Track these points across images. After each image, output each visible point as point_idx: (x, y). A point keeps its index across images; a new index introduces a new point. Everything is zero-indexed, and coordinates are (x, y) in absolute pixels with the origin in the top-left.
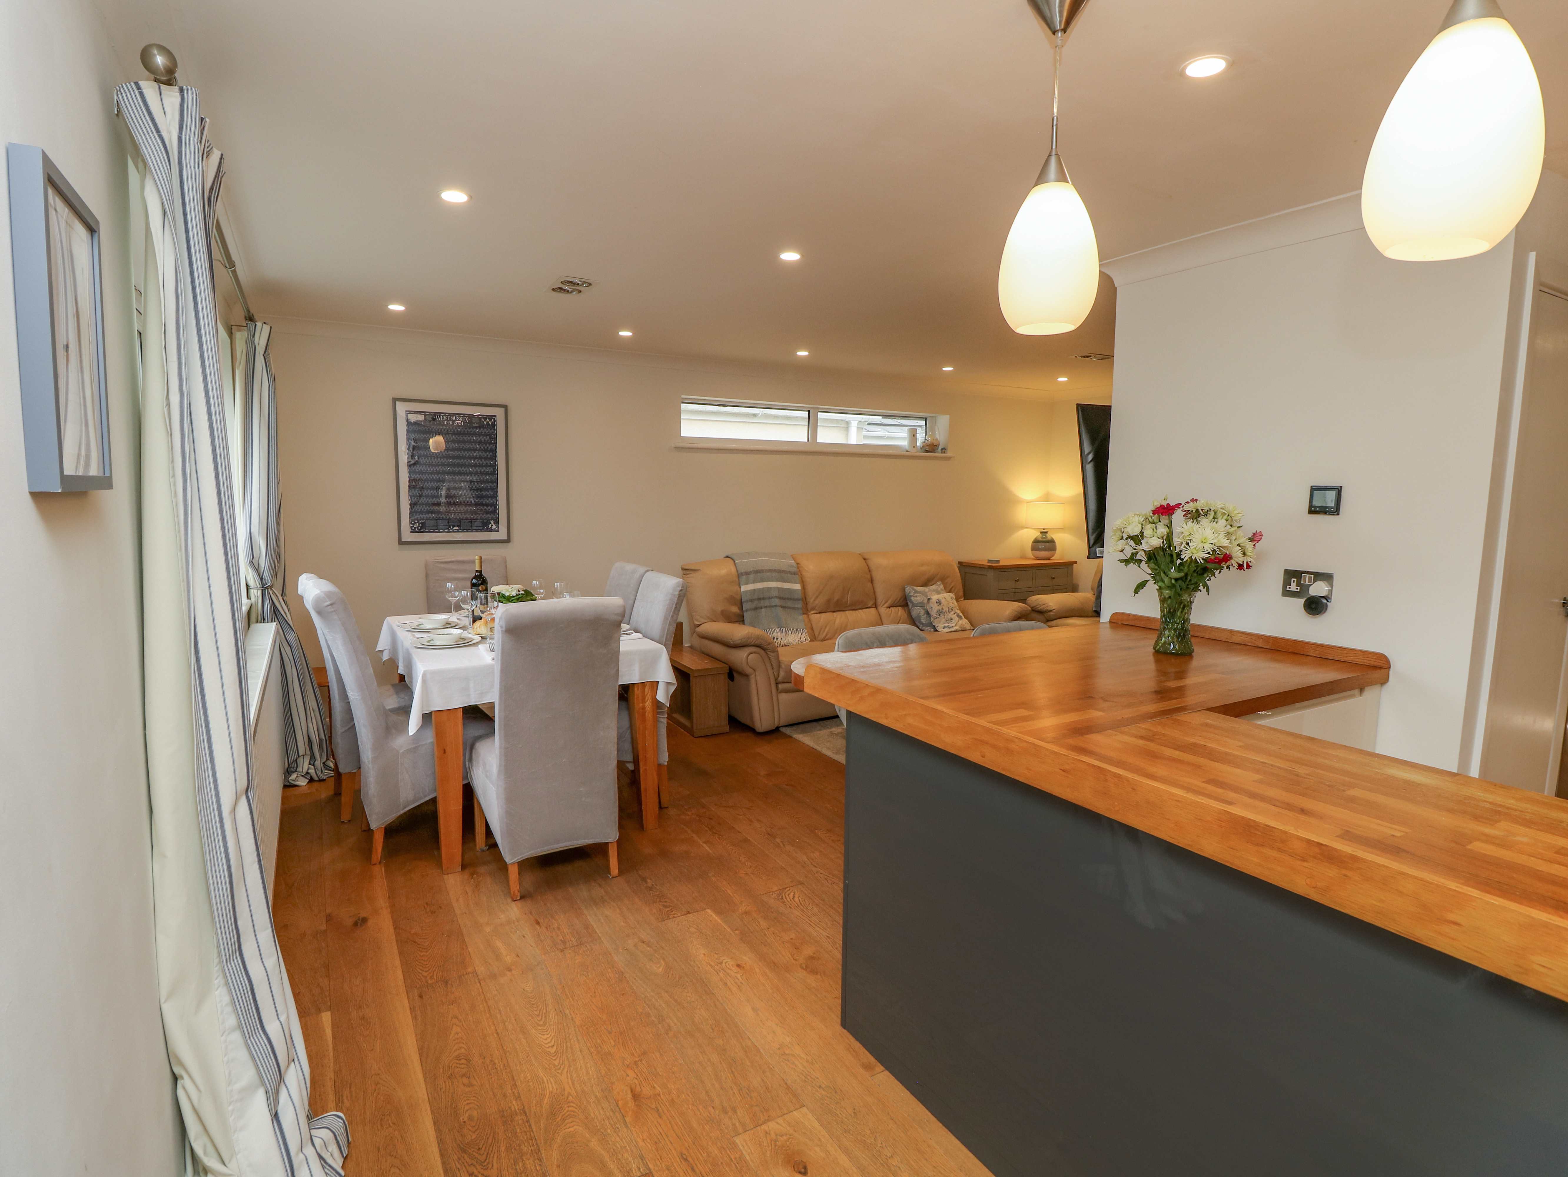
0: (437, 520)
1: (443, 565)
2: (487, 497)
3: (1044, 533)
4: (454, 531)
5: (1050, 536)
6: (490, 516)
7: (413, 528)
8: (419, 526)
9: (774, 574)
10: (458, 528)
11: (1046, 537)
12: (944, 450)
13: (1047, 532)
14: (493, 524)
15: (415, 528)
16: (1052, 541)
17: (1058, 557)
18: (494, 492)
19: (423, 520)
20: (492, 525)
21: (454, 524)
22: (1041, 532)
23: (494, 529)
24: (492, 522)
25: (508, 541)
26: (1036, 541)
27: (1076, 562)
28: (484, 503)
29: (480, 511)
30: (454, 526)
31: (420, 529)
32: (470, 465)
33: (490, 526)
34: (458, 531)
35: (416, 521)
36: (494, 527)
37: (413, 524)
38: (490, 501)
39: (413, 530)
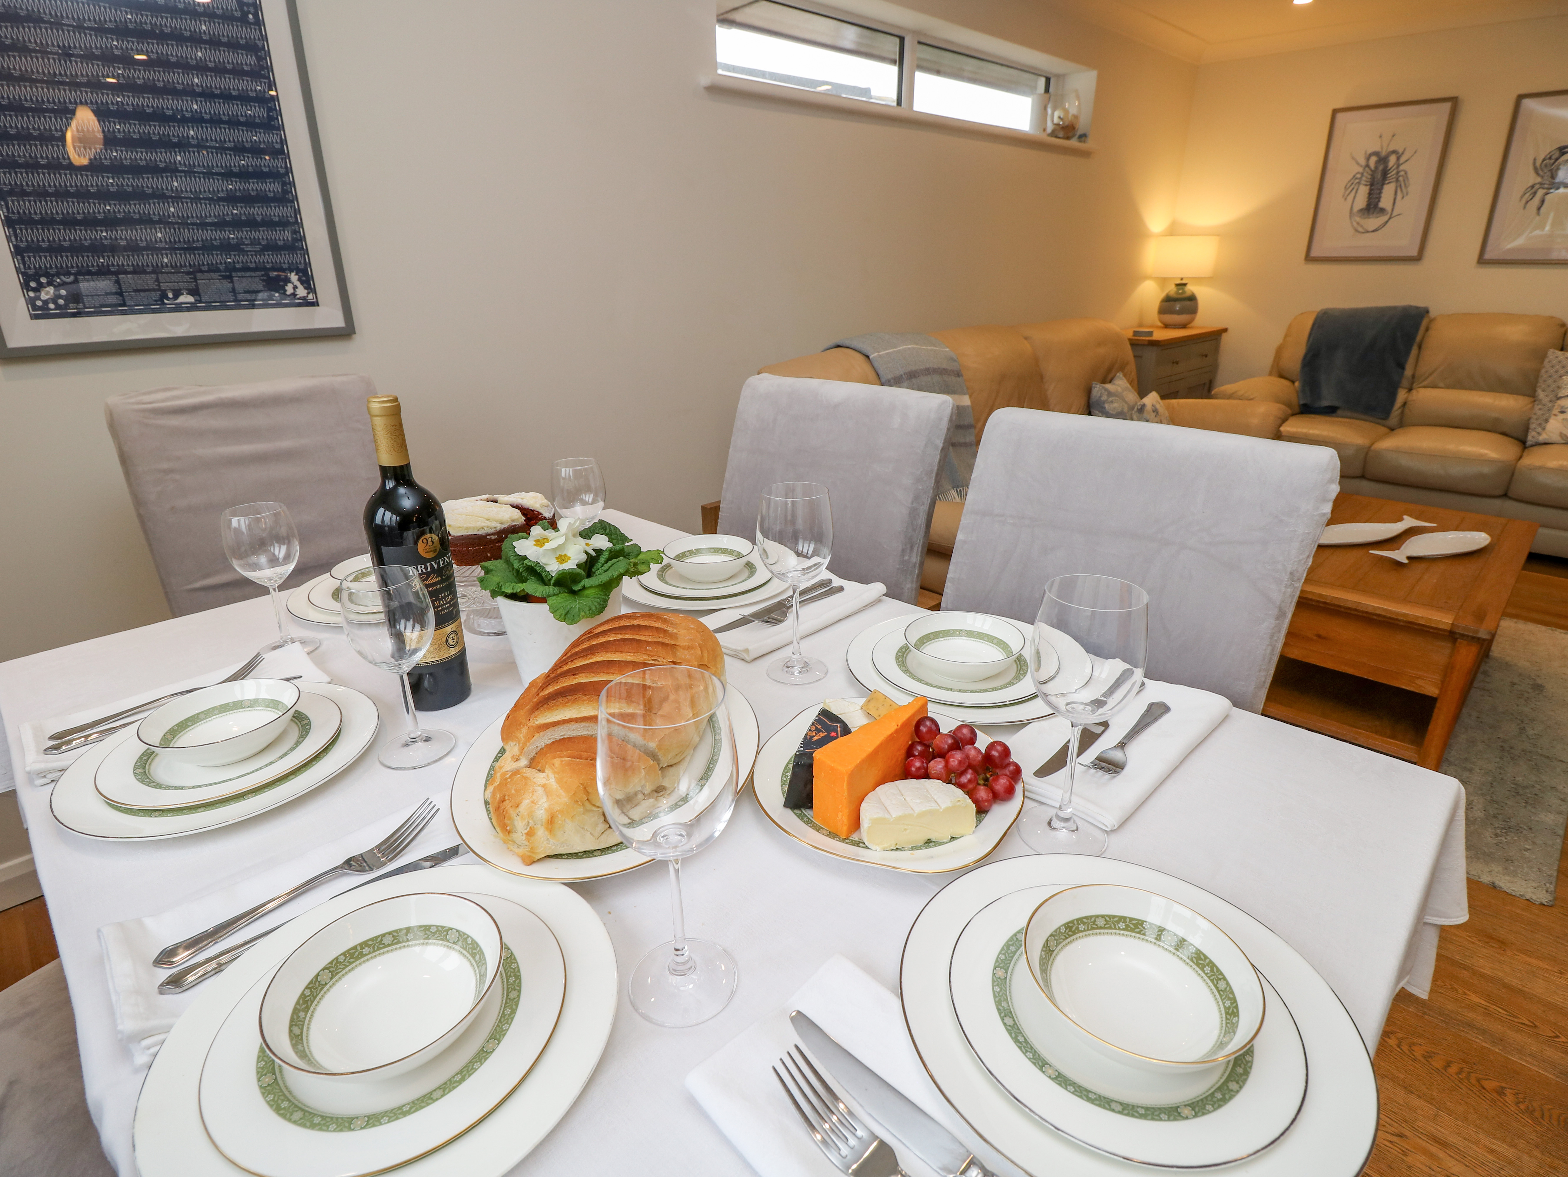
0: (116, 273)
1: (175, 421)
2: (262, 199)
3: (1181, 285)
4: (179, 308)
5: (1191, 288)
6: (283, 258)
7: (39, 303)
8: (60, 297)
9: (936, 378)
10: (191, 299)
11: (1184, 292)
12: (1083, 137)
13: (1185, 285)
14: (298, 284)
15: (46, 302)
16: (1192, 298)
17: (1204, 321)
18: (284, 184)
19: (69, 274)
20: (295, 287)
21: (176, 286)
22: (1177, 285)
23: (304, 298)
24: (294, 277)
25: (346, 333)
26: (1168, 299)
27: (1225, 330)
28: (259, 219)
29: (252, 244)
30: (177, 295)
31: (66, 307)
32: (190, 92)
33: (289, 289)
34: (192, 308)
35: (43, 280)
36: (301, 292)
37: (35, 290)
38: (275, 212)
39: (40, 308)
